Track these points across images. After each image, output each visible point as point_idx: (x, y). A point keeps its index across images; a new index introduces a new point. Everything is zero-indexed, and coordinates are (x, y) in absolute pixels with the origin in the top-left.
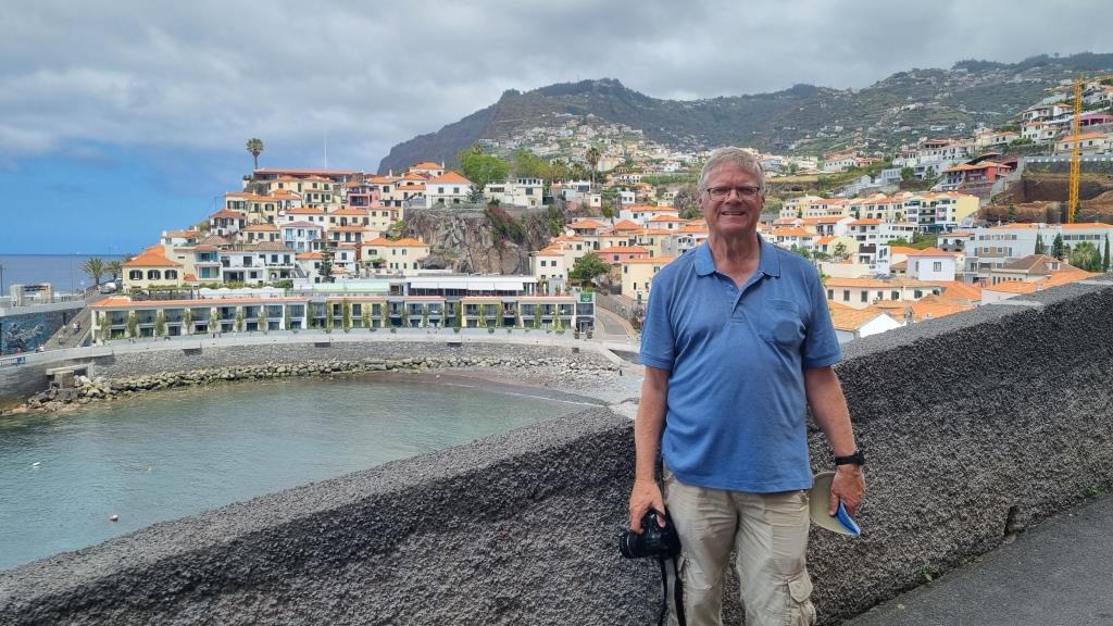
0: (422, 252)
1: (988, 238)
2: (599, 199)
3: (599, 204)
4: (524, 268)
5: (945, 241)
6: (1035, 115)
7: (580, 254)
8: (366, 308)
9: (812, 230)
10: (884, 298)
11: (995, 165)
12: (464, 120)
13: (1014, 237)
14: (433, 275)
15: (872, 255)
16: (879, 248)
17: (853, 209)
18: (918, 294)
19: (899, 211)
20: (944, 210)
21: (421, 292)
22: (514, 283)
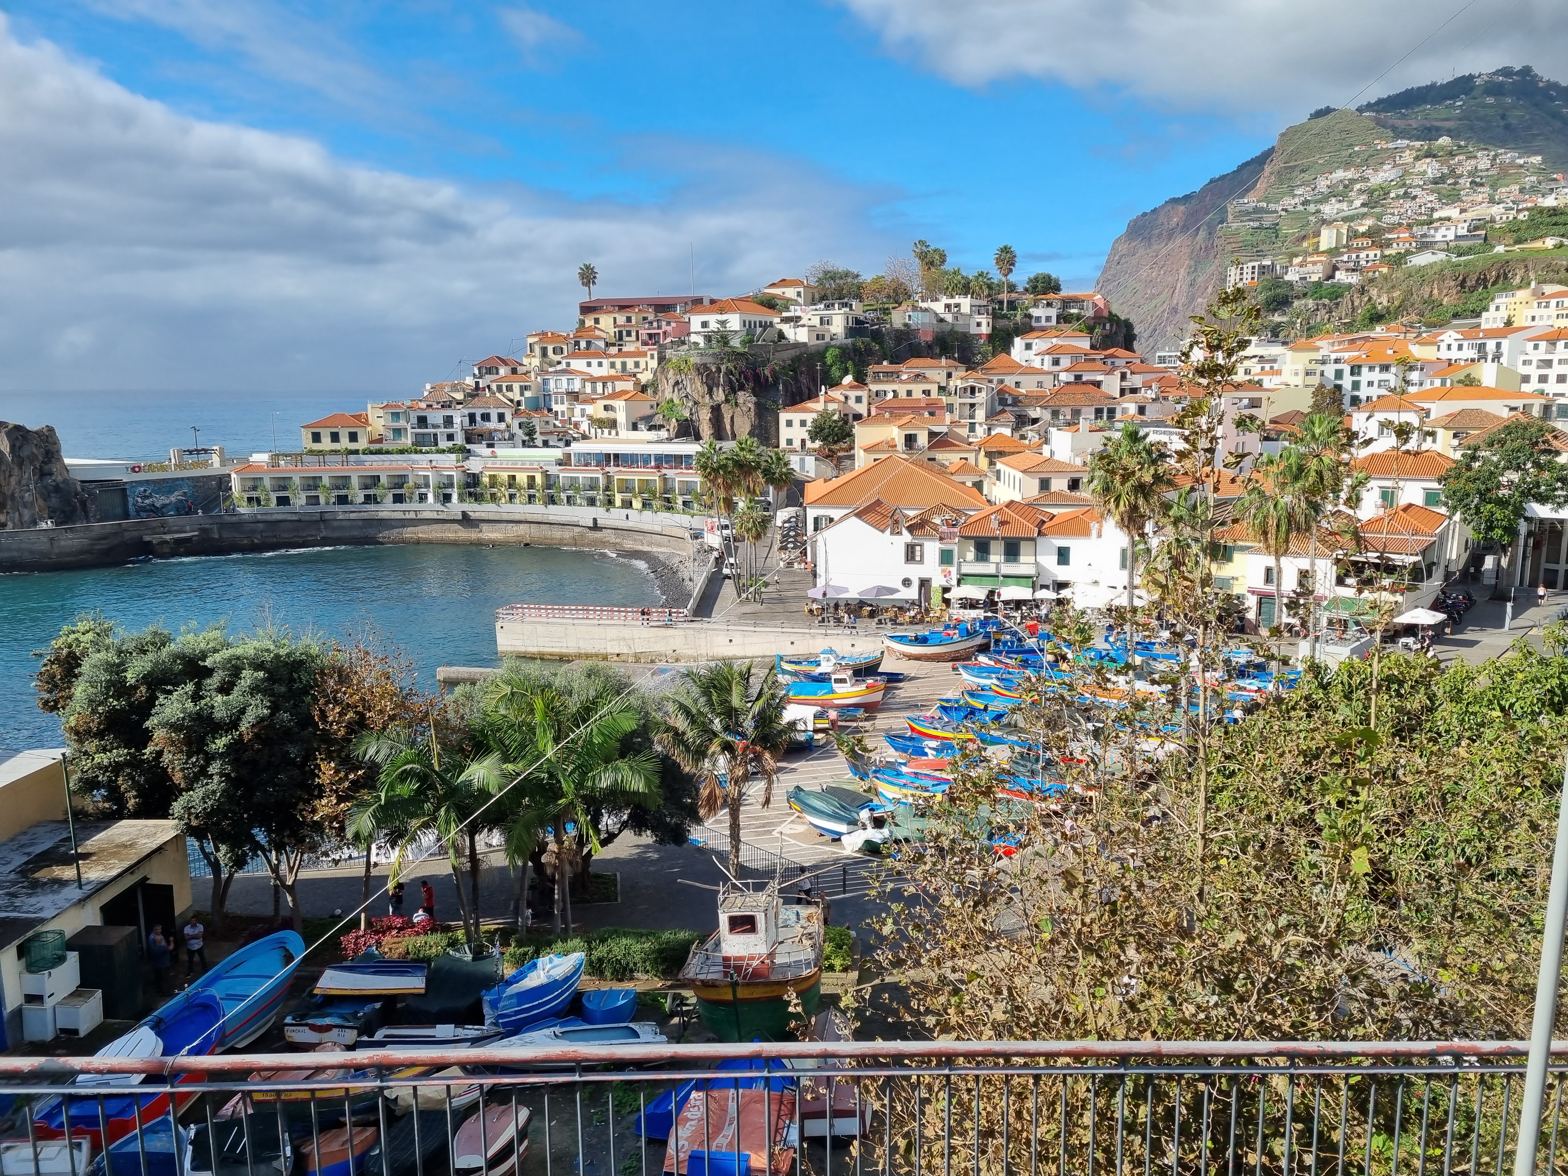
8: (522, 478)
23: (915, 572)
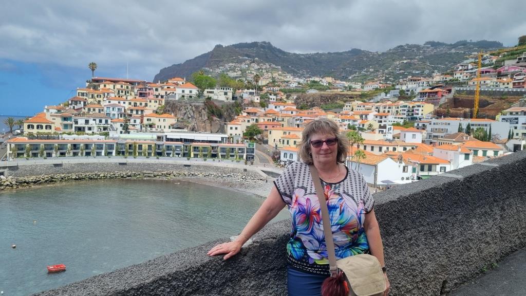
0: (172, 121)
1: (437, 124)
2: (259, 99)
3: (259, 101)
4: (222, 130)
5: (418, 125)
6: (460, 68)
7: (249, 124)
8: (145, 147)
9: (358, 117)
10: (389, 150)
11: (442, 90)
12: (196, 58)
13: (449, 124)
14: (178, 132)
15: (384, 130)
16: (388, 127)
17: (377, 108)
18: (405, 149)
19: (398, 110)
20: (418, 110)
21: (172, 140)
22: (217, 137)
23: (405, 175)
